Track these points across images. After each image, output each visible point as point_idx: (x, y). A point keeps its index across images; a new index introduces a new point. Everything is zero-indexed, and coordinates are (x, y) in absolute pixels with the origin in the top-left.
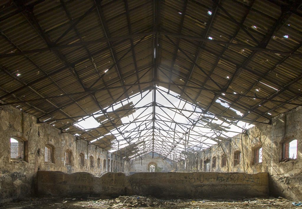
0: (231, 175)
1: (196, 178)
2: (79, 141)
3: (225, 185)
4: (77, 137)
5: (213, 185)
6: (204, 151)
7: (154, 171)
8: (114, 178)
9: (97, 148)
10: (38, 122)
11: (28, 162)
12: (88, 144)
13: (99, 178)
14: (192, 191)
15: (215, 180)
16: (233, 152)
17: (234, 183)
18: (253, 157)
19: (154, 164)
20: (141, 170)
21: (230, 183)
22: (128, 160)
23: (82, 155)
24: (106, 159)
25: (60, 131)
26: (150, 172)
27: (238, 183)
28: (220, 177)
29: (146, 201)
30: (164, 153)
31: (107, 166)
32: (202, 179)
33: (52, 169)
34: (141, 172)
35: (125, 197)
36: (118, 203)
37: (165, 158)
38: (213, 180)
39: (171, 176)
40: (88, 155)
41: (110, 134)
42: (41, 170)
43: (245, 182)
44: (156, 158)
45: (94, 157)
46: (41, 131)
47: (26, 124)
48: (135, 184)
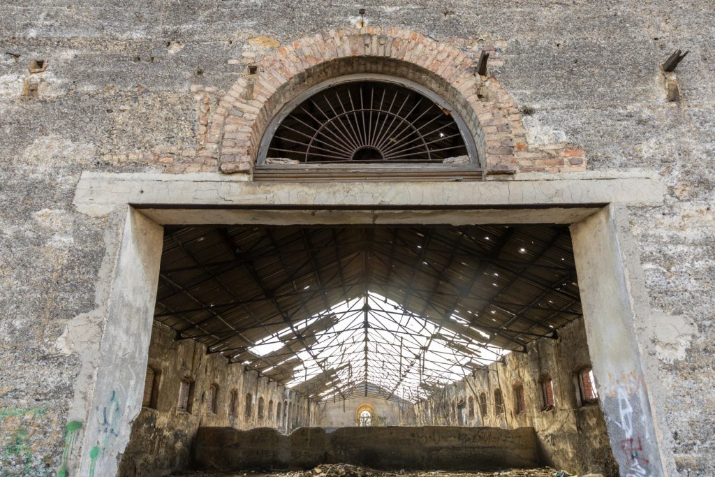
0: (478, 432)
1: (428, 436)
2: (247, 372)
3: (471, 447)
4: (246, 366)
5: (454, 448)
6: (455, 384)
7: (369, 424)
8: (309, 437)
9: (269, 381)
10: (208, 352)
11: (191, 413)
12: (259, 376)
13: (288, 438)
14: (423, 457)
15: (457, 439)
16: (493, 390)
17: (484, 445)
18: (516, 400)
19: (369, 409)
20: (343, 424)
21: (479, 444)
22: (317, 400)
23: (249, 397)
24: (282, 402)
25: (227, 360)
26: (361, 425)
27: (490, 445)
28: (463, 434)
29: (356, 470)
30: (389, 384)
31: (282, 415)
32: (437, 438)
33: (213, 424)
34: (343, 426)
35: (328, 466)
36: (319, 473)
37: (391, 396)
38: (452, 438)
39: (391, 433)
40: (256, 396)
41: (295, 357)
42: (203, 425)
43: (500, 443)
44: (374, 397)
45: (265, 400)
46: (209, 365)
47: (197, 357)
48: (339, 447)
